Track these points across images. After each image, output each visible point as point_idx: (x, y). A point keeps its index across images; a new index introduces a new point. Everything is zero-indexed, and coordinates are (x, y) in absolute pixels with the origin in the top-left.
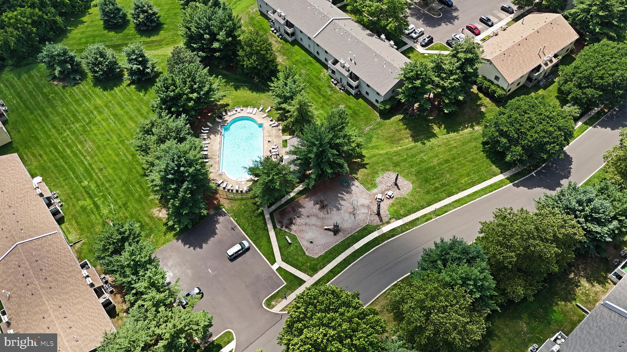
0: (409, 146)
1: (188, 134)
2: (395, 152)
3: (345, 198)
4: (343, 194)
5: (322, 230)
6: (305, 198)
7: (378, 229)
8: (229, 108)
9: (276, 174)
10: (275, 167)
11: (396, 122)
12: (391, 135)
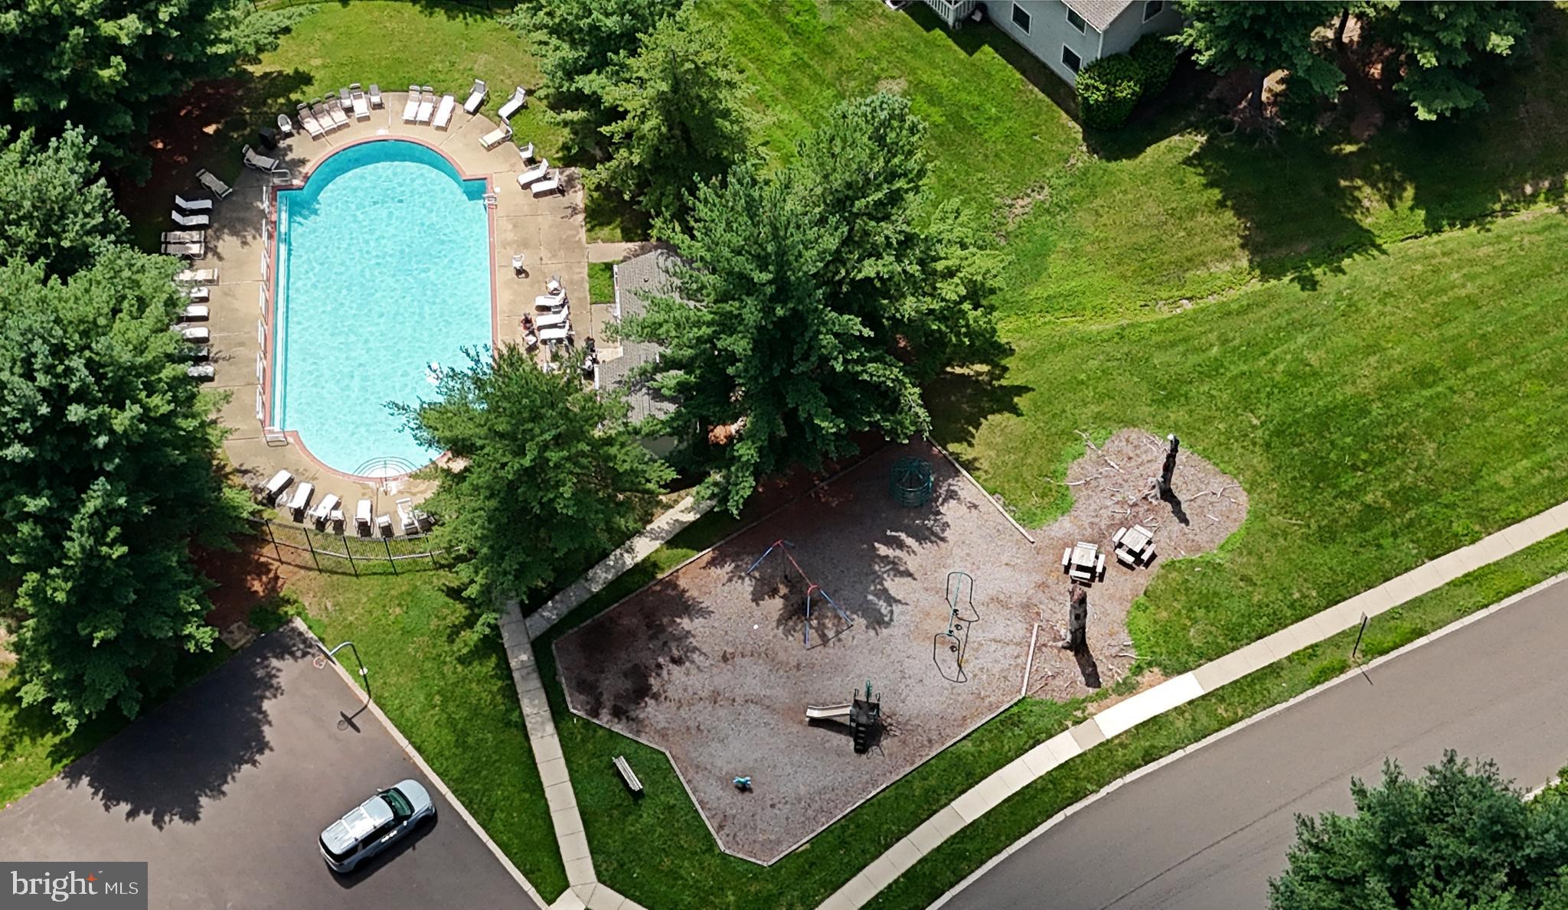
0: (1233, 294)
1: (103, 230)
2: (1161, 327)
3: (911, 563)
4: (901, 545)
5: (795, 728)
6: (713, 563)
7: (1077, 723)
8: (311, 93)
9: (559, 441)
10: (553, 406)
11: (1169, 173)
12: (1142, 237)
